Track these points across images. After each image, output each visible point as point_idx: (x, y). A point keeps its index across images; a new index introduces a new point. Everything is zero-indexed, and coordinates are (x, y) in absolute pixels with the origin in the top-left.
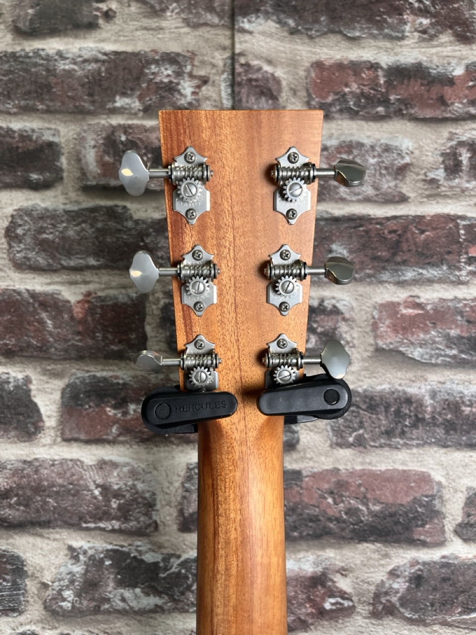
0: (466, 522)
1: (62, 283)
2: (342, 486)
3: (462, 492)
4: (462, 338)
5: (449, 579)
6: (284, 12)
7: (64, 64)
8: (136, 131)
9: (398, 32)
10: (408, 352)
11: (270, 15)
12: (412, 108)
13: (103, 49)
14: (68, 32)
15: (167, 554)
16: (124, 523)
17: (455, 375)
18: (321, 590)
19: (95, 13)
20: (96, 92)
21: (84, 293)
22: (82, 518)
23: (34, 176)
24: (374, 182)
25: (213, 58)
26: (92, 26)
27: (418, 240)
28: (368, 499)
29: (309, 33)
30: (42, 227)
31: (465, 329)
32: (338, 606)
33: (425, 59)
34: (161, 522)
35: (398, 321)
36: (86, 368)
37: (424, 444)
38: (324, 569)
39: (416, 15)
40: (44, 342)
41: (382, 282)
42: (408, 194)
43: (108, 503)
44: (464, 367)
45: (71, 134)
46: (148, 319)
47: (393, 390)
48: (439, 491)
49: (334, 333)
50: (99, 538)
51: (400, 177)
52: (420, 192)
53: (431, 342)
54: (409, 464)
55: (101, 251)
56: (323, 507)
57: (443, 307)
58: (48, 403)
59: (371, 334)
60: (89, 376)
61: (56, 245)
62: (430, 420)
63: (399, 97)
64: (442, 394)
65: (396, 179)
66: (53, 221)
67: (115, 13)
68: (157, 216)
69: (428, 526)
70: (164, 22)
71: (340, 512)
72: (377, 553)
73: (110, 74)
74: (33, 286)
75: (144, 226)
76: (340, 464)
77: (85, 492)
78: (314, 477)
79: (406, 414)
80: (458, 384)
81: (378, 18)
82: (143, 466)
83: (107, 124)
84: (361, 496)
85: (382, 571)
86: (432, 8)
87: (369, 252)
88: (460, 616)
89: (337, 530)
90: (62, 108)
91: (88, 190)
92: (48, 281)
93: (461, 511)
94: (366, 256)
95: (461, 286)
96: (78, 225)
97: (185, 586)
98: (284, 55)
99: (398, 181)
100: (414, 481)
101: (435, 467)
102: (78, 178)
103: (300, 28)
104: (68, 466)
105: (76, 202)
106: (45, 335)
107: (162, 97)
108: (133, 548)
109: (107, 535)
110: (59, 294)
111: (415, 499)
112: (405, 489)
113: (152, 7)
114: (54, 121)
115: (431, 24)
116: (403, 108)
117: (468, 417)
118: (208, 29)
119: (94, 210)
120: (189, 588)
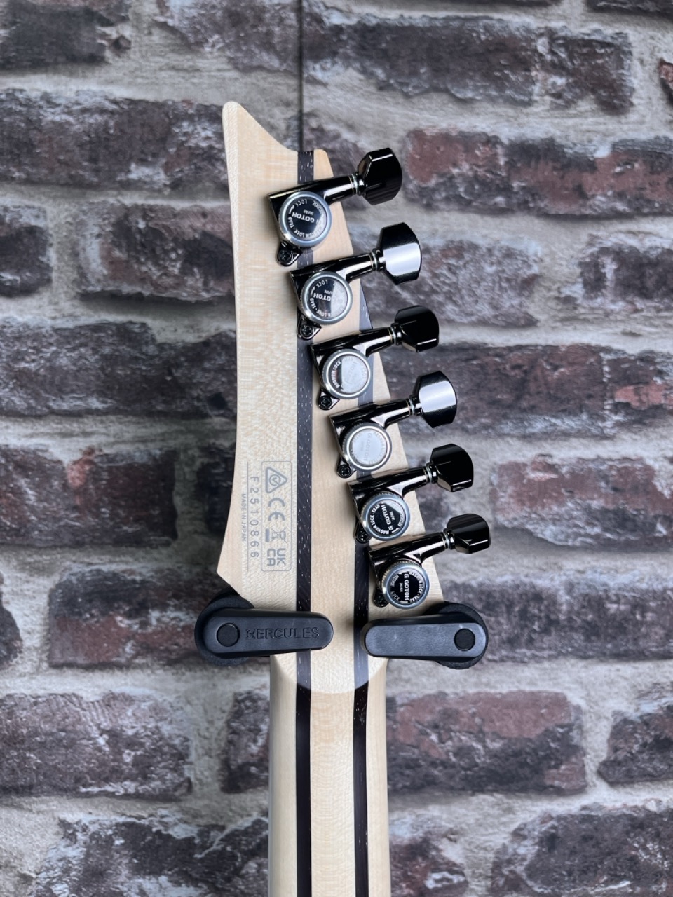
0: (612, 758)
1: (51, 435)
2: (450, 716)
3: (607, 718)
4: (607, 511)
5: (592, 838)
6: (370, 58)
7: (53, 113)
8: (160, 215)
9: (524, 95)
10: (538, 531)
11: (351, 61)
12: (542, 200)
13: (111, 94)
14: (60, 66)
15: (205, 826)
16: (141, 784)
17: (597, 561)
18: (421, 863)
19: (99, 41)
20: (101, 158)
21: (84, 449)
22: (79, 780)
23: (8, 277)
24: (493, 299)
25: (272, 117)
26: (94, 60)
27: (549, 378)
28: (484, 734)
29: (405, 90)
30: (18, 352)
31: (610, 500)
32: (445, 883)
33: (558, 133)
34: (197, 779)
35: (523, 489)
36: (87, 560)
37: (558, 655)
38: (426, 833)
39: (547, 71)
40: (23, 522)
41: (502, 436)
42: (537, 316)
43: (118, 757)
44: (609, 551)
45: (62, 216)
46: (178, 487)
47: (517, 582)
48: (577, 718)
49: (438, 505)
50: (105, 808)
51: (526, 293)
52: (552, 313)
53: (566, 517)
54: (539, 683)
55: (108, 388)
56: (424, 747)
57: (582, 470)
58: (27, 612)
59: (488, 506)
60: (91, 571)
61: (40, 378)
62: (566, 623)
63: (523, 184)
64: (581, 587)
65: (520, 295)
66: (35, 344)
67: (129, 42)
68: (191, 338)
69: (563, 767)
70: (201, 60)
71: (447, 753)
72: (496, 808)
73: (122, 131)
74: (6, 439)
75: (173, 353)
76: (447, 687)
77: (84, 742)
78: (412, 706)
79: (534, 616)
80: (601, 573)
81: (497, 74)
82: (171, 699)
83: (117, 204)
84: (475, 730)
85: (504, 832)
86: (569, 64)
87: (486, 395)
88: (607, 886)
89: (443, 779)
90: (49, 178)
91: (87, 298)
92: (29, 431)
93: (606, 745)
94: (481, 399)
95: (606, 442)
96: (73, 349)
97: (232, 869)
98: (370, 118)
99: (523, 299)
100: (546, 707)
101: (573, 686)
102: (74, 281)
103: (392, 81)
104: (58, 704)
105: (71, 315)
106: (24, 512)
107: (198, 169)
108: (155, 819)
109: (117, 802)
110: (46, 451)
111: (547, 730)
112: (534, 717)
113: (183, 37)
114: (37, 196)
115: (568, 84)
116: (530, 199)
117: (614, 616)
118: (264, 74)
119: (97, 328)
120: (237, 872)
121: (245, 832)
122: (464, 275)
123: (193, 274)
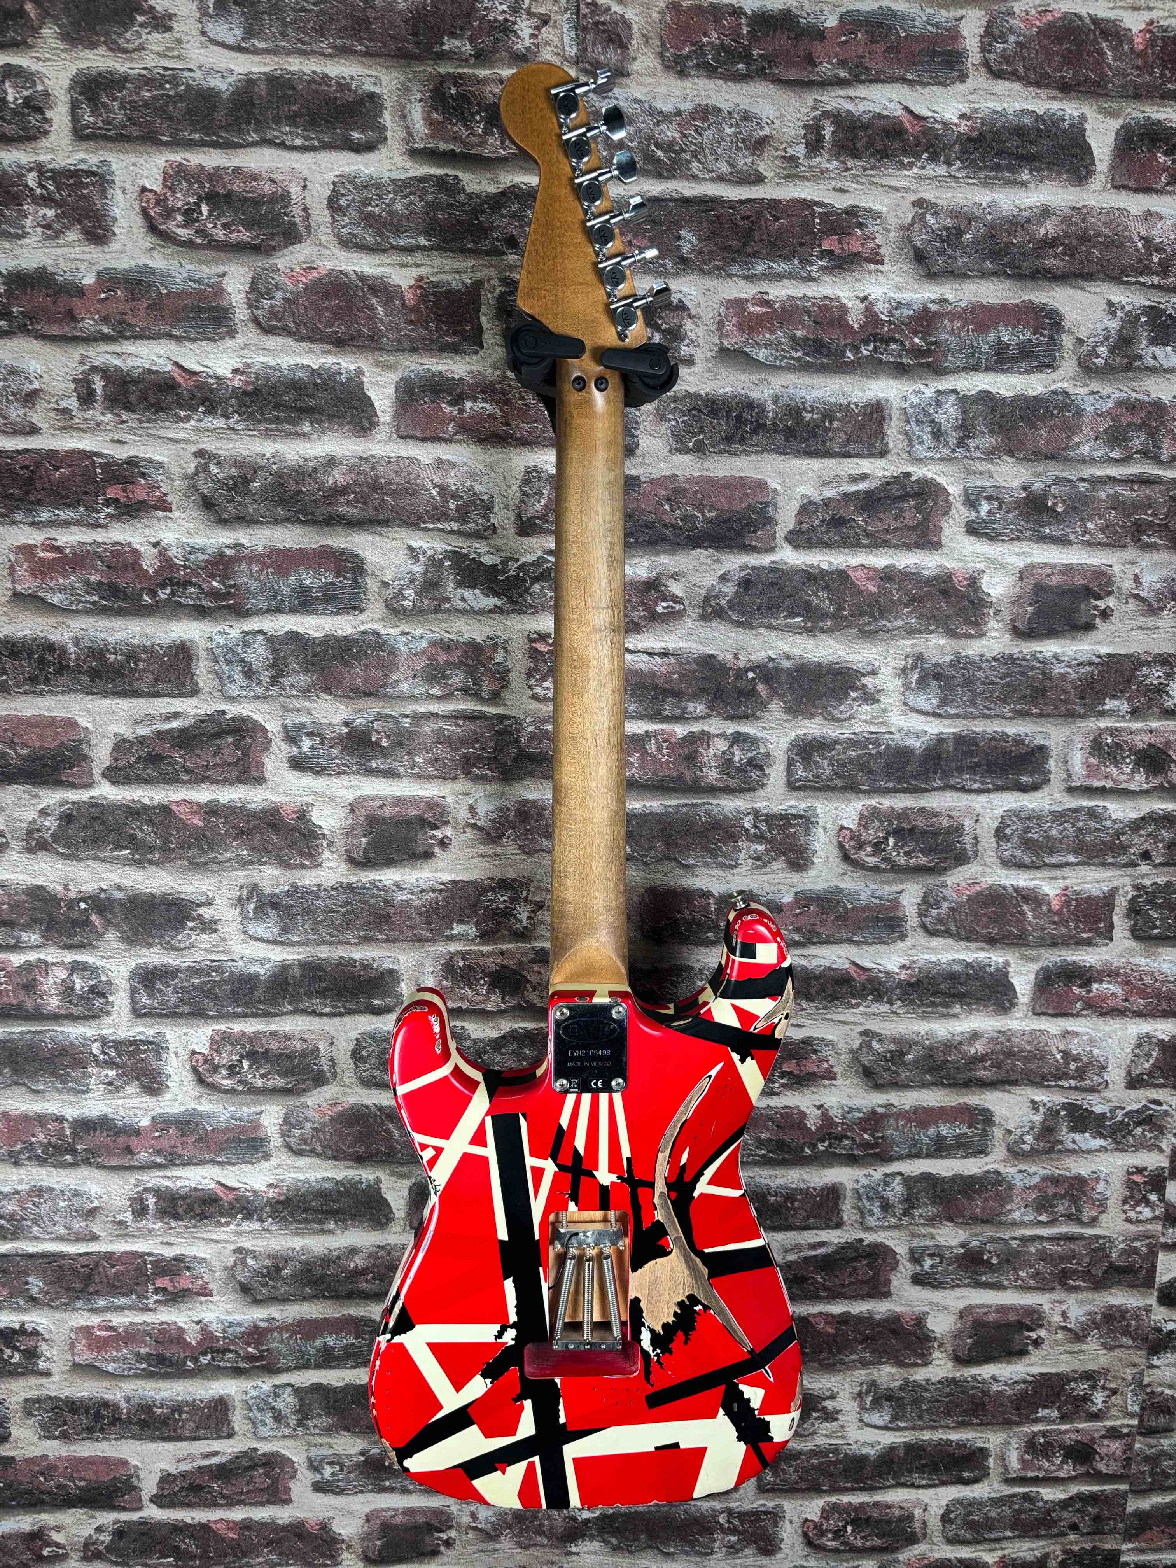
0: (797, 529)
1: (392, 265)
2: (679, 492)
3: (796, 500)
4: (808, 339)
5: (777, 584)
8: (467, 82)
10: (753, 353)
12: (777, 67)
15: (506, 557)
16: (462, 525)
17: (798, 379)
18: (654, 594)
20: (422, 32)
21: (416, 277)
22: (419, 518)
23: (355, 135)
24: (730, 157)
27: (771, 228)
28: (703, 506)
30: (366, 198)
31: (812, 331)
32: (670, 610)
34: (500, 525)
35: (744, 320)
36: (420, 361)
37: (765, 450)
38: (658, 574)
40: (376, 330)
41: (730, 276)
42: (765, 173)
43: (446, 504)
44: (807, 371)
45: (393, 83)
46: (484, 309)
47: (735, 393)
48: (773, 498)
49: (678, 330)
50: (438, 539)
51: (758, 152)
52: (778, 171)
53: (776, 342)
54: (747, 471)
55: (432, 229)
56: (658, 513)
57: (791, 306)
58: (381, 397)
59: (716, 332)
60: (423, 370)
61: (383, 220)
62: (771, 426)
63: (762, 52)
64: (784, 399)
65: (753, 154)
66: (378, 191)
68: (492, 189)
69: (760, 532)
71: (676, 519)
72: (709, 559)
74: (362, 267)
75: (479, 201)
76: (678, 470)
77: (423, 492)
78: (651, 483)
79: (747, 420)
80: (801, 388)
82: (481, 466)
83: (434, 73)
84: (697, 503)
85: (714, 575)
87: (720, 241)
89: (672, 537)
90: (383, 50)
91: (414, 154)
92: (377, 262)
93: (794, 519)
94: (716, 245)
95: (811, 283)
96: (406, 197)
97: (524, 588)
99: (755, 157)
100: (750, 488)
101: (773, 475)
102: (404, 139)
104: (404, 464)
105: (402, 168)
106: (376, 323)
107: (496, 40)
108: (472, 550)
109: (446, 536)
110: (389, 277)
111: (749, 505)
112: (741, 496)
114: (374, 66)
116: (767, 66)
117: (808, 422)
119: (422, 179)
120: (527, 590)
121: (533, 564)
122: (708, 135)
123: (493, 134)
